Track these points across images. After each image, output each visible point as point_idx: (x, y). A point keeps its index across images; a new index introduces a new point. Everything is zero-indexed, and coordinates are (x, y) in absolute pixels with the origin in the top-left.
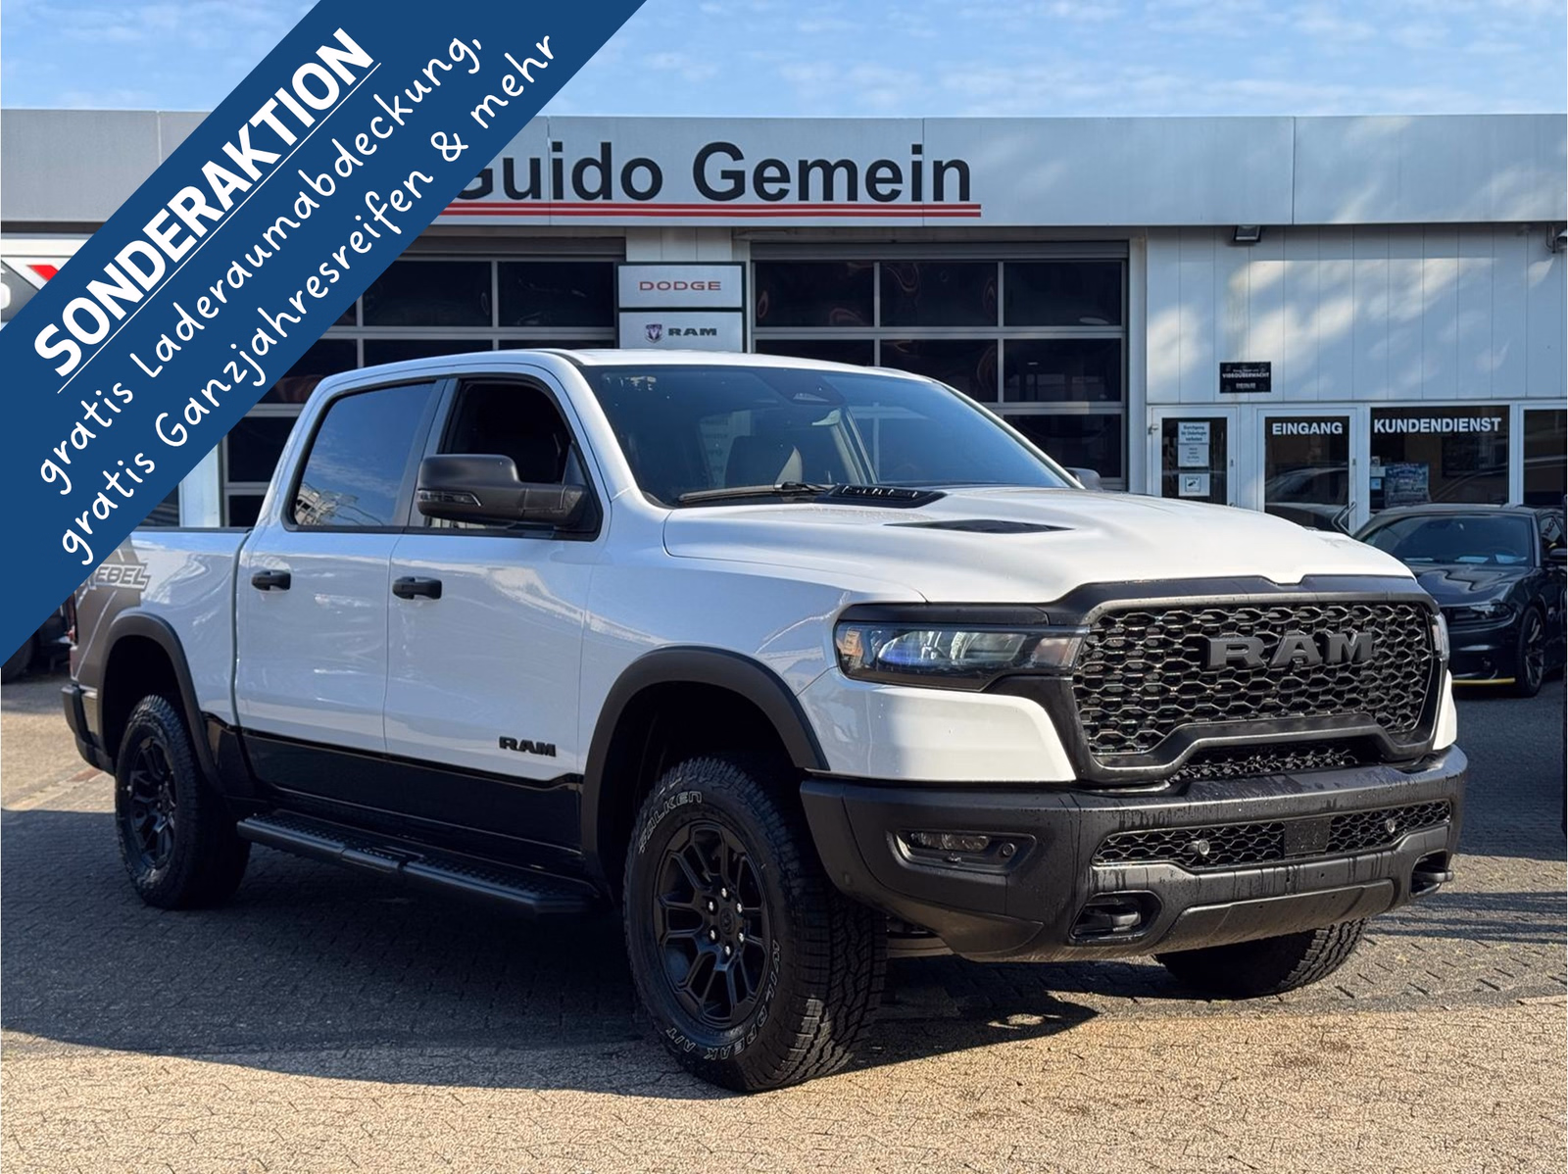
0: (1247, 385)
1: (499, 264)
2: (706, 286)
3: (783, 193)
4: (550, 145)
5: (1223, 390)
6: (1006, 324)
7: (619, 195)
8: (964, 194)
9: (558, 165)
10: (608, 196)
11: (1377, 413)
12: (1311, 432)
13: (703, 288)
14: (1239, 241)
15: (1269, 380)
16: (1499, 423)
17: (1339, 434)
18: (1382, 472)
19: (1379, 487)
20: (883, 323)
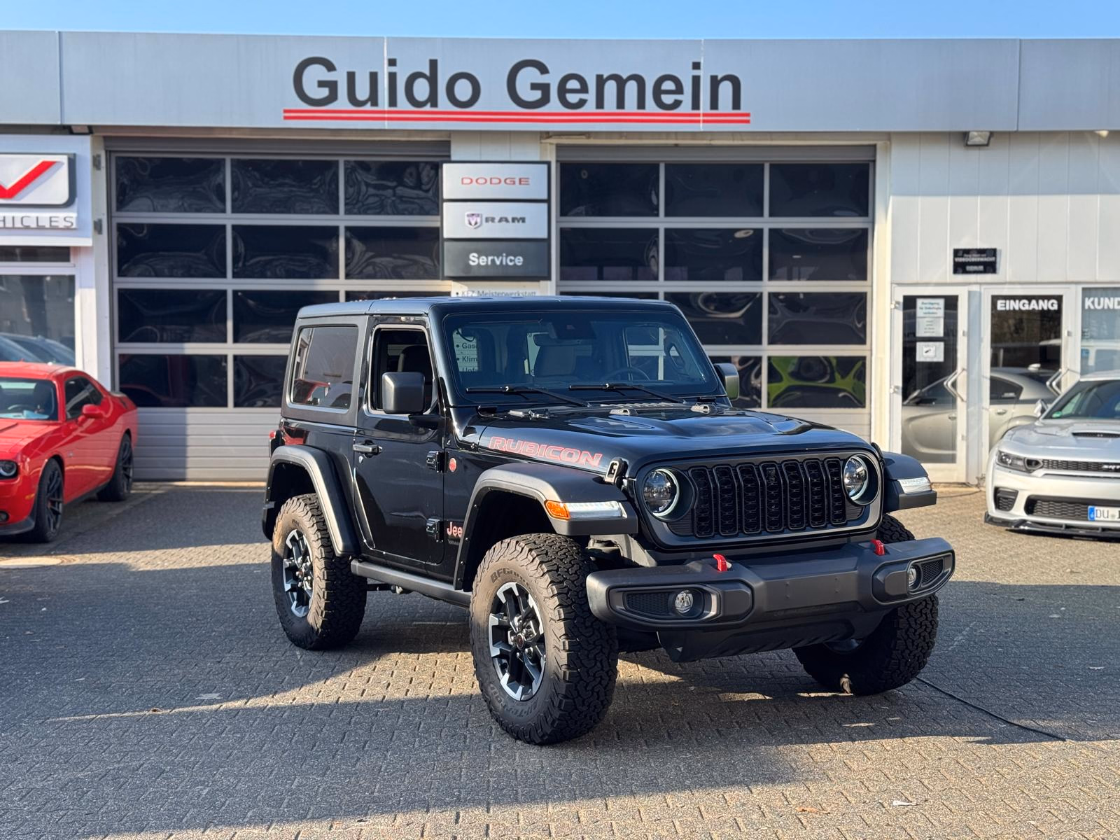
0: (975, 268)
1: (345, 161)
2: (517, 181)
3: (582, 103)
4: (386, 62)
5: (955, 271)
6: (771, 215)
7: (444, 104)
8: (736, 104)
9: (392, 77)
10: (435, 104)
11: (1087, 292)
12: (1031, 308)
13: (514, 183)
14: (971, 145)
15: (996, 262)
17: (1055, 311)
20: (667, 214)
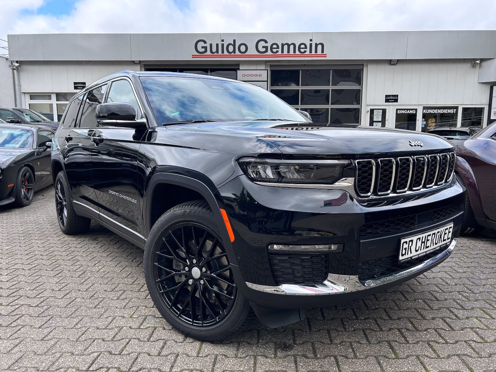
0: (392, 101)
1: (210, 70)
2: (258, 75)
3: (277, 52)
4: (221, 41)
5: (386, 102)
6: (332, 85)
7: (237, 53)
8: (323, 51)
9: (223, 45)
10: (235, 53)
11: (424, 108)
12: (408, 113)
13: (257, 76)
14: (392, 64)
15: (398, 99)
16: (456, 111)
17: (415, 113)
18: (425, 123)
19: (424, 127)
20: (301, 86)
